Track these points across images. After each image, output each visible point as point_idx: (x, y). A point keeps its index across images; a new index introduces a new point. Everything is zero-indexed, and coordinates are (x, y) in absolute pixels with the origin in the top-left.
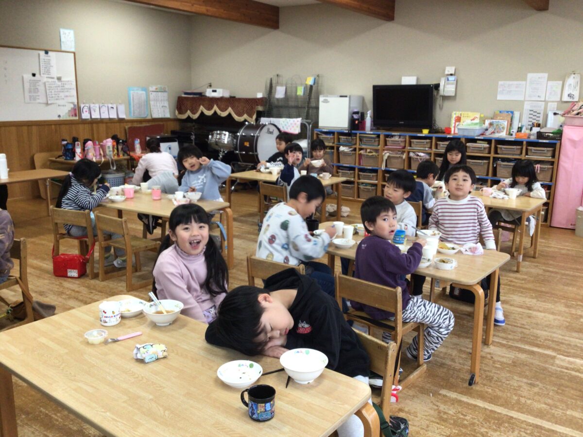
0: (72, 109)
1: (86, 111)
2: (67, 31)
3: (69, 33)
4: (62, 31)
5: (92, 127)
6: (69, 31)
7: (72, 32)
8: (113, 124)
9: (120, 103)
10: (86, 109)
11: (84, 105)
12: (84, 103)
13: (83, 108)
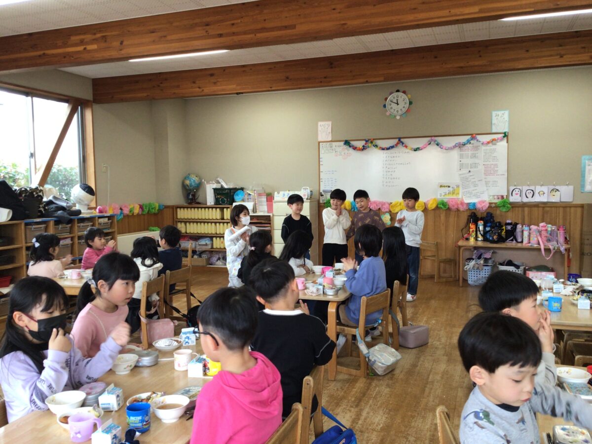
1: (517, 194)
2: (500, 113)
3: (503, 114)
4: (494, 113)
5: (523, 211)
6: (503, 112)
7: (507, 113)
8: (553, 208)
9: (567, 185)
10: (517, 192)
11: (515, 187)
12: (515, 186)
13: (513, 191)
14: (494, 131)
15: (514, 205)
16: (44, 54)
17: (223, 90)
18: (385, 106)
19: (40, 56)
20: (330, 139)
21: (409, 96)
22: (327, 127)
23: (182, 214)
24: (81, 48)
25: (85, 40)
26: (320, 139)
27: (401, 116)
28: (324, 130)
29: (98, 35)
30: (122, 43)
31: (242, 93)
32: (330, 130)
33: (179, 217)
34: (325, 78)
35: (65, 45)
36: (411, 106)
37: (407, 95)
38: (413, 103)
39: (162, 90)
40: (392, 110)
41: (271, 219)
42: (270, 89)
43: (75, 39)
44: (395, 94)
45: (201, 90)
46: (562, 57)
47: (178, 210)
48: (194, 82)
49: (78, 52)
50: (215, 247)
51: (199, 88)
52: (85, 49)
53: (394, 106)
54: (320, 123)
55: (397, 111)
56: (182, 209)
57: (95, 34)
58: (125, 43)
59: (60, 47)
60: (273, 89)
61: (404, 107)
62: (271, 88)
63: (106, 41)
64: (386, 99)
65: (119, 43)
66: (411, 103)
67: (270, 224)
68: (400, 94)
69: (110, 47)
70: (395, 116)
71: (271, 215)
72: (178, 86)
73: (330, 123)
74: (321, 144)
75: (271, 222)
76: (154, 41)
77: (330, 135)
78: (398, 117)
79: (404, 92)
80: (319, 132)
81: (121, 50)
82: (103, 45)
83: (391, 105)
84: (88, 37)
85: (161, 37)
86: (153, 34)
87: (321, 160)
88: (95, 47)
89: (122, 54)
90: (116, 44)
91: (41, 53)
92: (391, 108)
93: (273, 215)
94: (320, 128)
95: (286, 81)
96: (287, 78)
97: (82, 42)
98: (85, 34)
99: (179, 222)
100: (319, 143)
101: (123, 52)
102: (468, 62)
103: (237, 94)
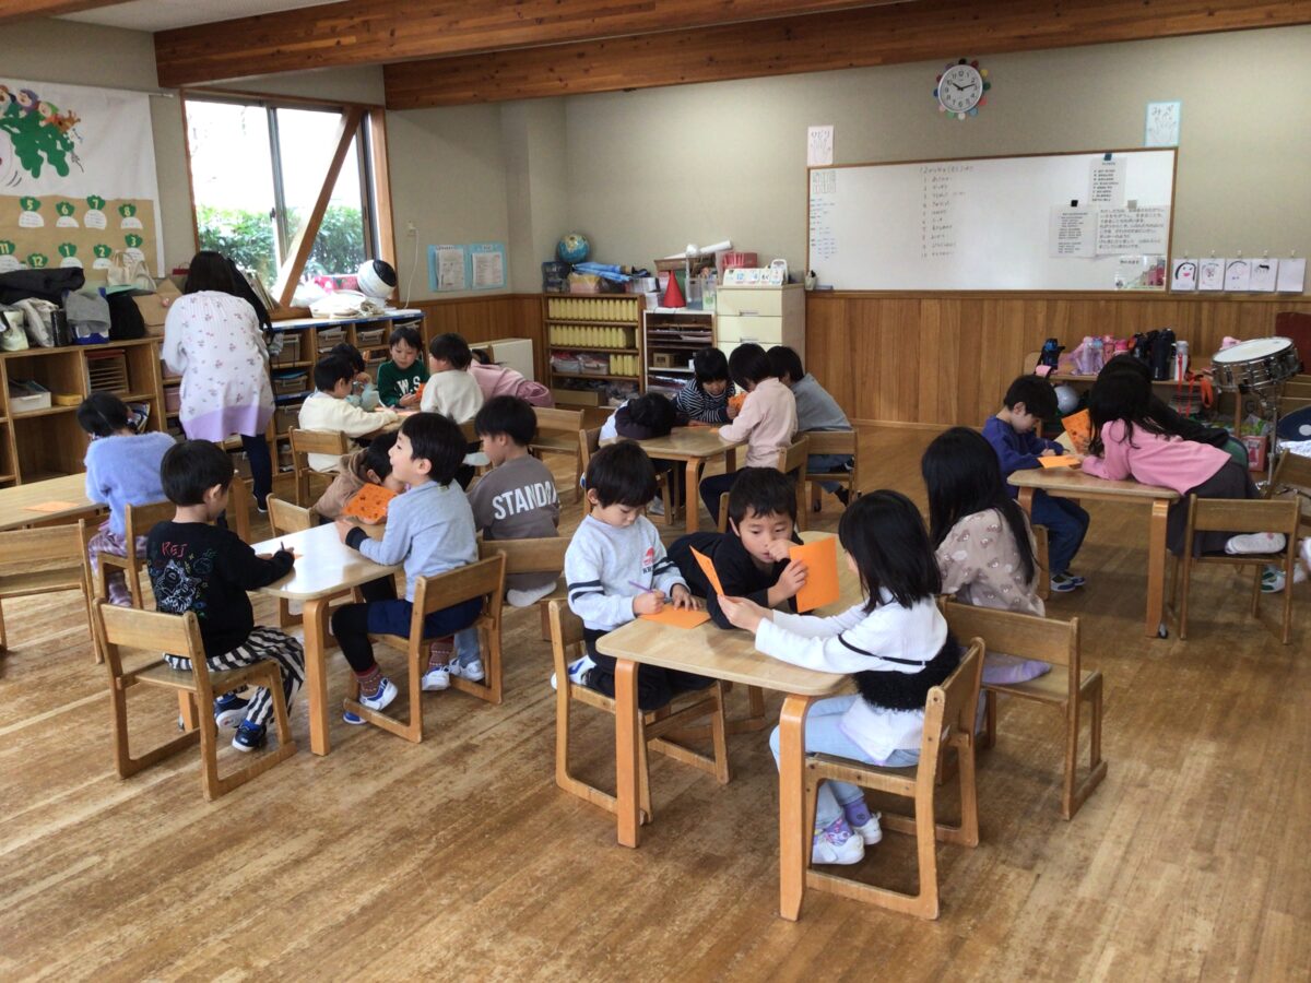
0: (1151, 269)
1: (1187, 275)
2: (1163, 106)
3: (1169, 109)
4: (1151, 107)
5: (1199, 310)
6: (1169, 104)
7: (1176, 106)
8: (1260, 305)
9: (1293, 257)
10: (1187, 271)
11: (1184, 261)
12: (1186, 258)
13: (1179, 267)
14: (1149, 144)
15: (1181, 298)
16: (278, 52)
17: (602, 84)
18: (936, 93)
19: (273, 55)
20: (830, 162)
21: (985, 72)
22: (824, 136)
23: (558, 309)
24: (331, 42)
25: (338, 29)
26: (811, 163)
27: (967, 113)
28: (820, 143)
29: (357, 20)
30: (392, 34)
31: (634, 89)
32: (830, 143)
33: (551, 316)
34: (777, 58)
35: (309, 37)
36: (987, 92)
37: (979, 72)
38: (992, 85)
39: (498, 85)
40: (950, 102)
41: (714, 321)
42: (681, 81)
43: (324, 25)
44: (958, 68)
45: (562, 84)
46: (1211, 14)
47: (551, 302)
48: (551, 70)
49: (328, 49)
50: (613, 372)
51: (561, 80)
52: (338, 43)
53: (953, 91)
54: (811, 130)
55: (960, 104)
56: (556, 301)
57: (352, 18)
58: (397, 34)
59: (301, 40)
60: (686, 80)
61: (973, 96)
62: (683, 78)
63: (369, 30)
64: (939, 79)
65: (389, 33)
66: (986, 86)
67: (711, 330)
68: (966, 68)
69: (375, 41)
70: (956, 115)
71: (713, 314)
72: (525, 78)
73: (830, 129)
74: (812, 171)
75: (714, 328)
76: (440, 30)
77: (831, 152)
78: (962, 116)
79: (975, 65)
80: (810, 150)
81: (392, 45)
82: (366, 36)
83: (947, 90)
84: (342, 23)
85: (450, 24)
86: (438, 19)
87: (811, 203)
88: (352, 40)
89: (394, 54)
90: (384, 35)
91: (275, 49)
92: (949, 97)
93: (717, 315)
94: (811, 140)
95: (708, 65)
96: (711, 59)
97: (333, 32)
98: (336, 17)
99: (551, 324)
100: (809, 170)
101: (394, 49)
102: (1035, 27)
103: (627, 90)
